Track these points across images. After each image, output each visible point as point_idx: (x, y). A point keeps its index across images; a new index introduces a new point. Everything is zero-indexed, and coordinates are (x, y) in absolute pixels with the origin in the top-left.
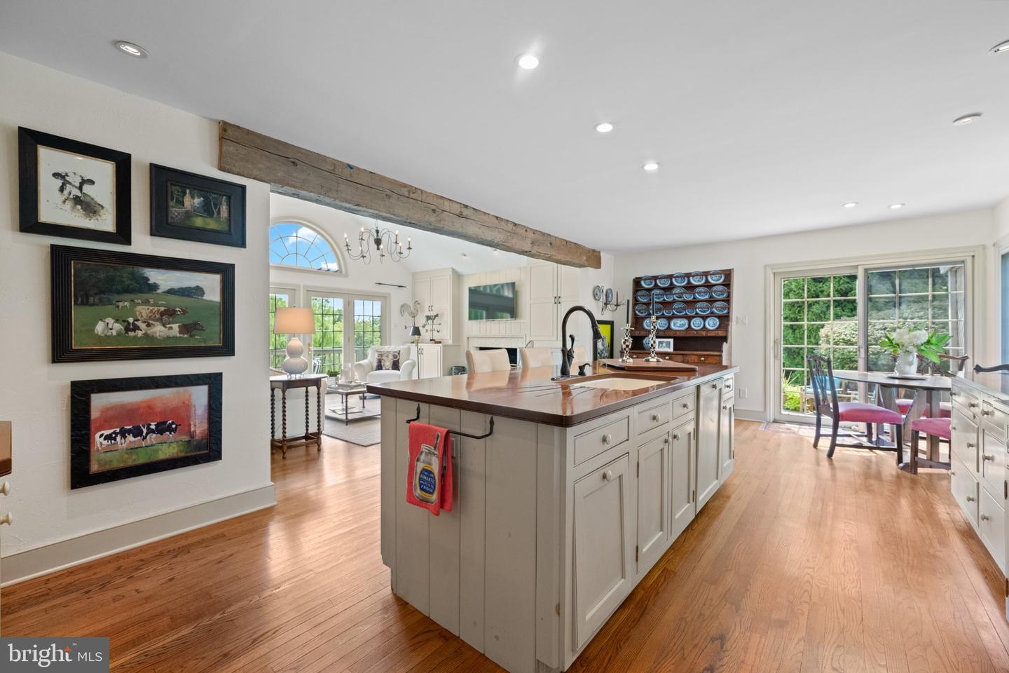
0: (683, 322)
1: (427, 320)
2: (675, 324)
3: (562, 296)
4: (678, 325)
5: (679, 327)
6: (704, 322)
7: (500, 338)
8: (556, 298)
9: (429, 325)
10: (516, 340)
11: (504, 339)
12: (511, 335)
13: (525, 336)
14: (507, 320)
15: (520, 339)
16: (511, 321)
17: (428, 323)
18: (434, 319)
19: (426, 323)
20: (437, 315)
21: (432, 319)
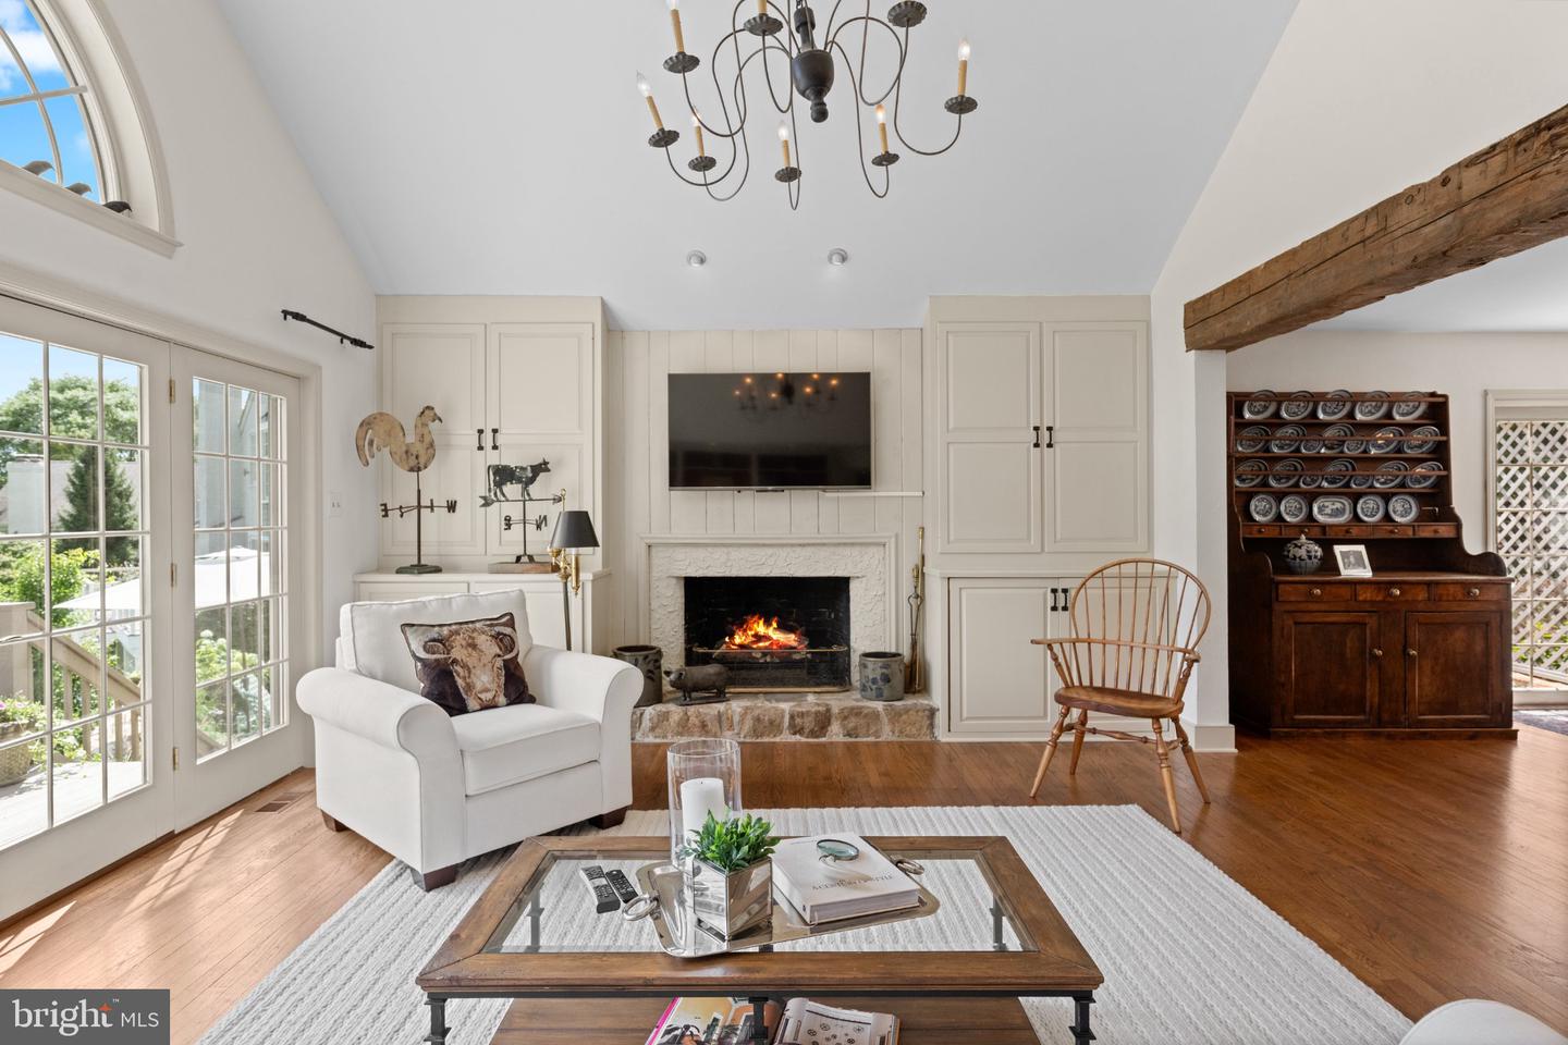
0: (1338, 505)
1: (499, 484)
2: (1321, 510)
3: (1057, 427)
4: (1328, 511)
5: (1330, 515)
6: (1387, 504)
7: (792, 545)
8: (1036, 429)
9: (508, 500)
10: (856, 551)
11: (809, 549)
12: (837, 538)
13: (893, 540)
14: (824, 491)
15: (873, 550)
16: (840, 494)
17: (504, 495)
18: (532, 480)
19: (492, 494)
20: (541, 464)
21: (519, 481)
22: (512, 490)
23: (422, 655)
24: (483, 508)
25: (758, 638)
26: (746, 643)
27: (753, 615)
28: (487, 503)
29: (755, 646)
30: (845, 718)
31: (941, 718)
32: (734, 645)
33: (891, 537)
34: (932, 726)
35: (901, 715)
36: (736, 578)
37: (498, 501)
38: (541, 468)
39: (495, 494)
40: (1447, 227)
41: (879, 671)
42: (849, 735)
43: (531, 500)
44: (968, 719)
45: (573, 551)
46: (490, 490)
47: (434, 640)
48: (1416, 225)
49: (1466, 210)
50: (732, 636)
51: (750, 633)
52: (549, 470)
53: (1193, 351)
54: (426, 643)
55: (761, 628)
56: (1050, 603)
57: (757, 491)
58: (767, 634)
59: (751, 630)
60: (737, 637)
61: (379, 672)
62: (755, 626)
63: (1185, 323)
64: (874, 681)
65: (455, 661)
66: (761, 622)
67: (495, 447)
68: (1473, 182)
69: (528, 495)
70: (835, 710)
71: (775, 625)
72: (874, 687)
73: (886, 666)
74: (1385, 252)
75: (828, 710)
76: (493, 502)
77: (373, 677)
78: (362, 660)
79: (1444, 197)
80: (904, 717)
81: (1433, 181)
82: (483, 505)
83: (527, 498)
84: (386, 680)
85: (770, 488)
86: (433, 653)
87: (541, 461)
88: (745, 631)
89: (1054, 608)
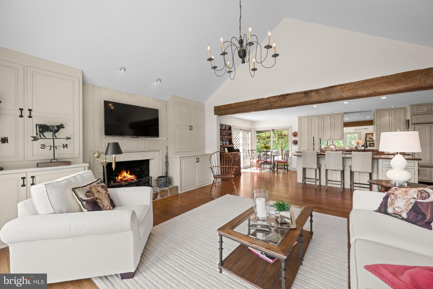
1: (42, 132)
3: (193, 126)
7: (138, 152)
8: (190, 126)
9: (46, 138)
10: (153, 153)
11: (142, 153)
12: (149, 150)
13: (161, 150)
14: (146, 137)
15: (156, 152)
16: (150, 139)
17: (44, 136)
18: (57, 131)
19: (39, 136)
20: (60, 125)
21: (51, 131)
22: (49, 134)
23: (86, 198)
24: (32, 141)
25: (125, 177)
26: (122, 178)
27: (123, 170)
28: (35, 139)
29: (124, 179)
30: (161, 193)
31: (179, 189)
32: (118, 179)
33: (161, 149)
34: (177, 190)
35: (172, 189)
36: (122, 162)
37: (41, 138)
38: (60, 127)
39: (40, 136)
40: (269, 105)
41: (165, 181)
42: (162, 197)
43: (57, 138)
44: (184, 187)
45: (114, 156)
46: (37, 134)
47: (87, 192)
48: (264, 103)
49: (272, 103)
50: (118, 177)
51: (122, 176)
52: (64, 128)
53: (216, 115)
54: (86, 193)
55: (125, 174)
56: (196, 161)
57: (131, 137)
58: (126, 175)
59: (123, 175)
60: (119, 177)
61: (64, 210)
62: (124, 173)
63: (214, 110)
64: (164, 183)
65: (97, 198)
66: (125, 172)
67: (30, 117)
68: (272, 100)
69: (55, 136)
70: (159, 192)
71: (129, 173)
72: (164, 184)
73: (166, 179)
74: (258, 106)
75: (157, 192)
76: (39, 139)
77: (61, 213)
78: (55, 207)
79: (268, 101)
80: (172, 190)
81: (266, 98)
82: (33, 140)
83: (55, 138)
84: (68, 212)
85: (135, 136)
86: (90, 197)
87: (61, 124)
88: (121, 175)
89: (197, 162)
